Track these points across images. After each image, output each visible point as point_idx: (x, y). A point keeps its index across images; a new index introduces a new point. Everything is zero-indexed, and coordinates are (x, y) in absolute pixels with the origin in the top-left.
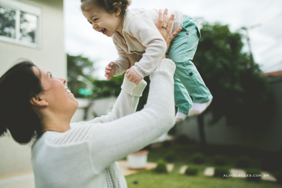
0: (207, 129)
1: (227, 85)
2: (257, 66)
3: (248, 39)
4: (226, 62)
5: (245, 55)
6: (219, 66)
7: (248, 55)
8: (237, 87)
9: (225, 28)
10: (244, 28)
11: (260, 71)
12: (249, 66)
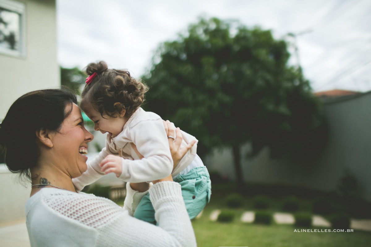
0: (245, 164)
1: (271, 107)
2: (307, 83)
3: (296, 49)
4: (269, 77)
5: (292, 68)
6: (260, 82)
7: (296, 68)
8: (283, 109)
9: (267, 34)
10: (291, 35)
11: (310, 88)
12: (297, 83)
